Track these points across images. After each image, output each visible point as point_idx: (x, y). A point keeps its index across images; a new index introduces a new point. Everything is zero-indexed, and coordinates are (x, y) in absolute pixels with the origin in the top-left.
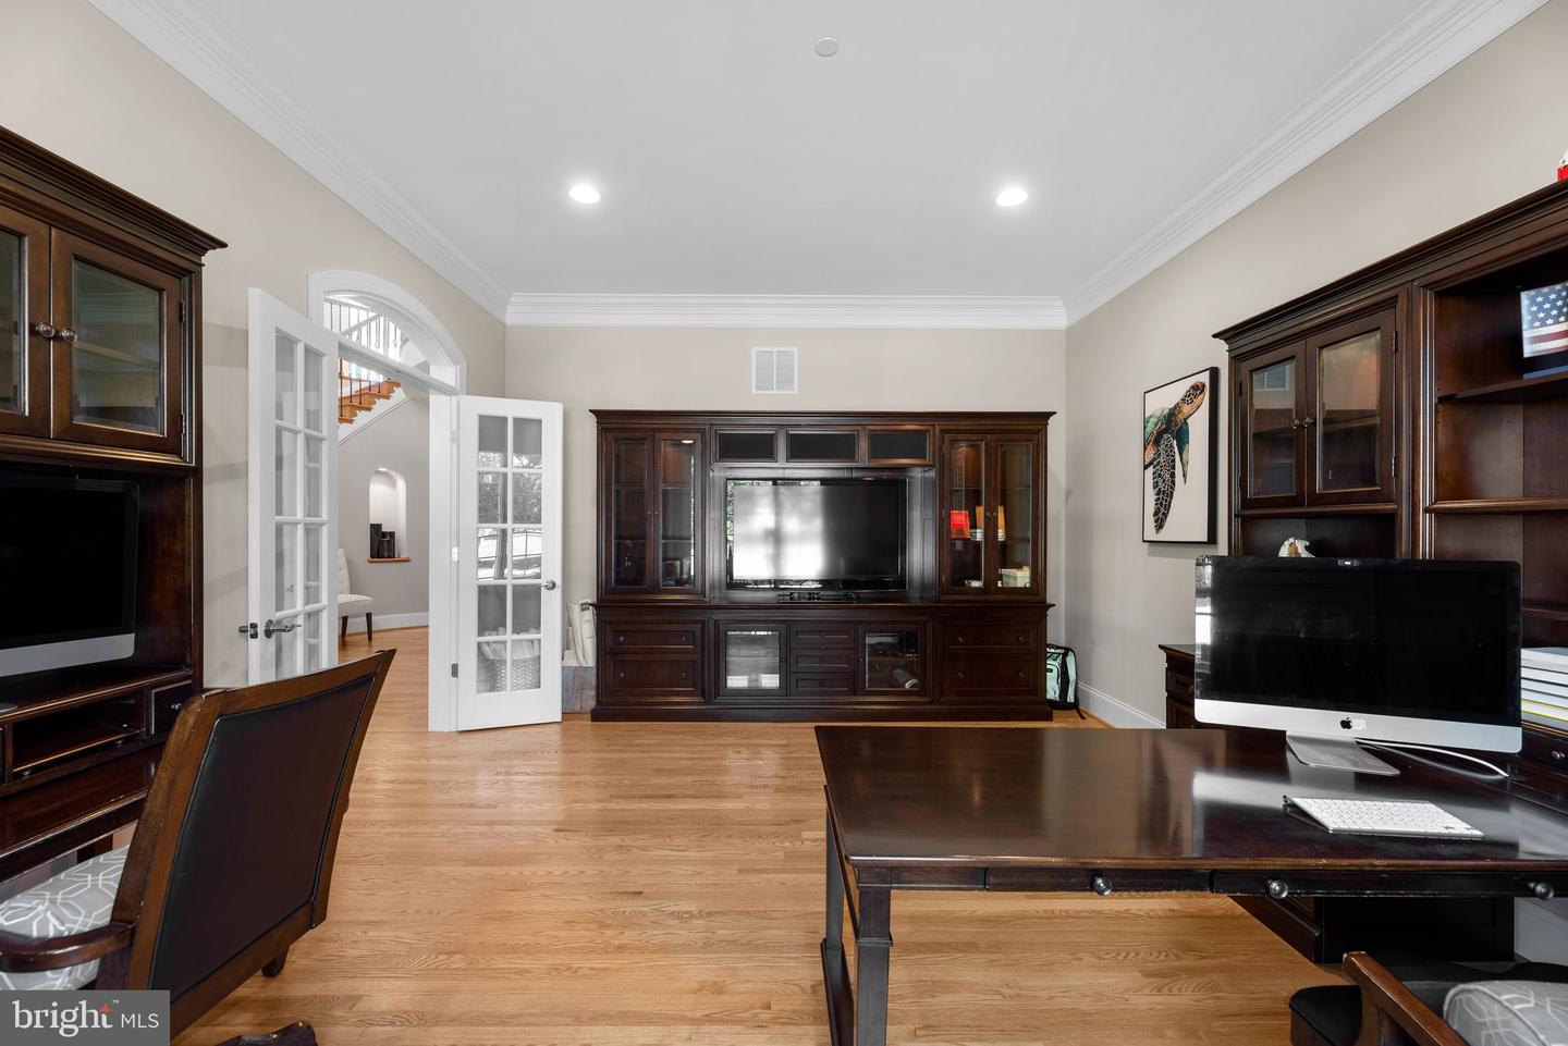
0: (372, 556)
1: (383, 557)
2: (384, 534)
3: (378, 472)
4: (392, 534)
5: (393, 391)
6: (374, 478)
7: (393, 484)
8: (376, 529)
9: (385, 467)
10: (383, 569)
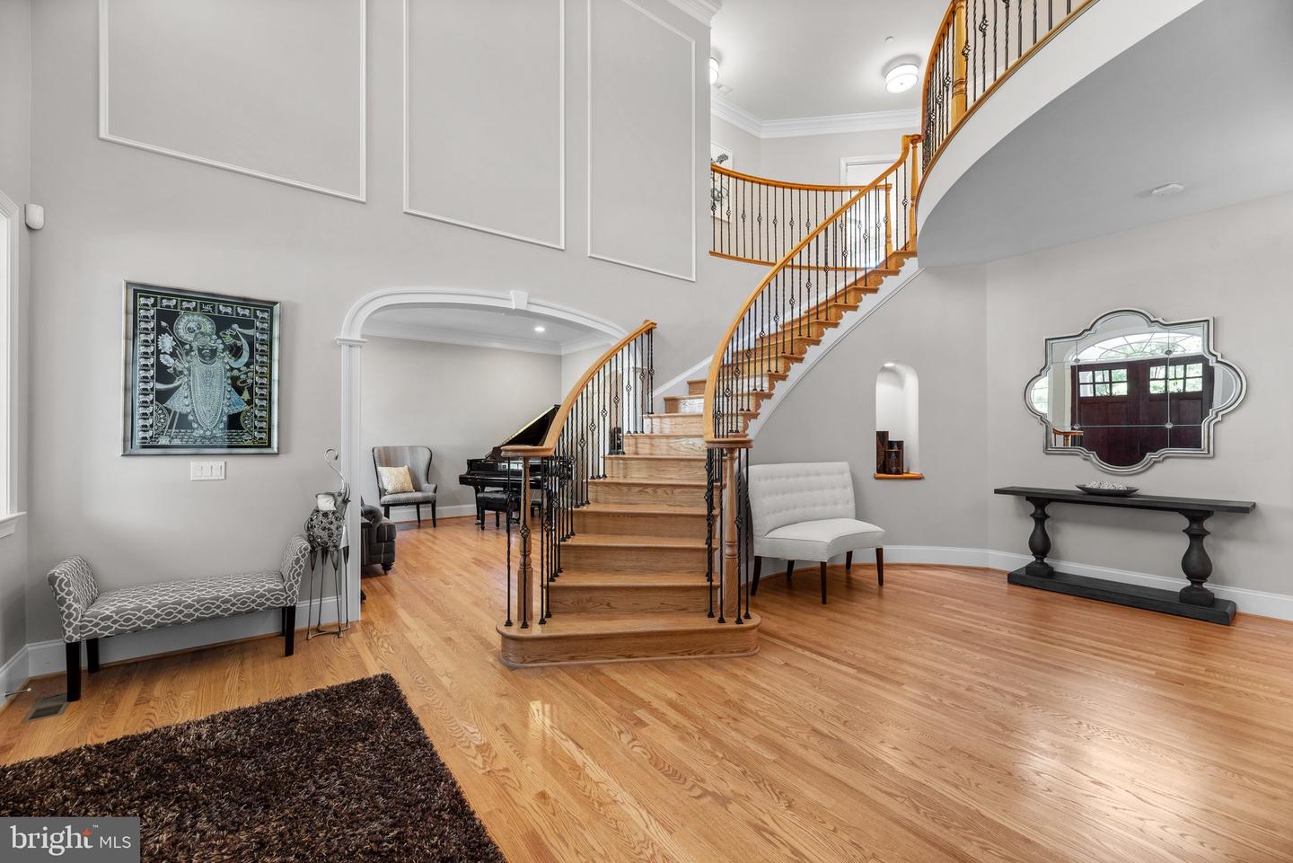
0: (878, 472)
1: (890, 473)
2: (891, 444)
3: (884, 369)
4: (900, 444)
5: (903, 264)
6: (881, 377)
7: (900, 382)
8: (882, 436)
9: (893, 362)
10: (891, 489)
